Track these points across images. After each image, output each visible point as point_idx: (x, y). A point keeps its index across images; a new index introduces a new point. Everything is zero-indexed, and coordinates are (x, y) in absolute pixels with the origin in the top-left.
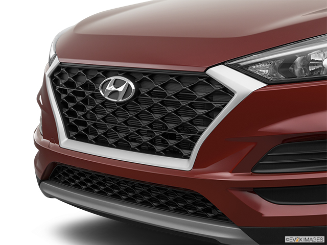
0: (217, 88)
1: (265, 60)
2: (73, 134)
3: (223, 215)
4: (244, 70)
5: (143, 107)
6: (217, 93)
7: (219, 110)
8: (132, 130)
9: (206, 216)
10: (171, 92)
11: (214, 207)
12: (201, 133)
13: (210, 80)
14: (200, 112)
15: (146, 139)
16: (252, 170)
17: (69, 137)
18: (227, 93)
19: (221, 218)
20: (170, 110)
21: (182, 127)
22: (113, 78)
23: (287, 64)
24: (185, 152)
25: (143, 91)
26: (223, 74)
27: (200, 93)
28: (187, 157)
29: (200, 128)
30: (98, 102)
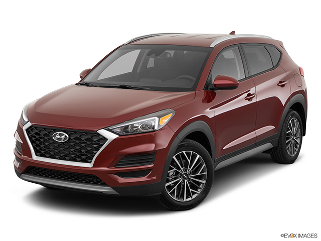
0: (101, 137)
1: (118, 127)
2: (38, 154)
3: (104, 183)
4: (111, 131)
5: (72, 144)
6: (101, 139)
7: (102, 145)
8: (67, 152)
9: (98, 184)
10: (83, 138)
11: (101, 180)
12: (96, 154)
13: (99, 134)
14: (95, 146)
15: (73, 156)
16: (115, 166)
17: (36, 155)
18: (105, 139)
19: (104, 184)
20: (83, 145)
21: (88, 152)
22: (59, 133)
23: (127, 127)
24: (89, 161)
25: (72, 138)
26: (103, 132)
27: (95, 139)
28: (90, 162)
29: (95, 152)
30: (51, 142)
